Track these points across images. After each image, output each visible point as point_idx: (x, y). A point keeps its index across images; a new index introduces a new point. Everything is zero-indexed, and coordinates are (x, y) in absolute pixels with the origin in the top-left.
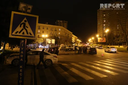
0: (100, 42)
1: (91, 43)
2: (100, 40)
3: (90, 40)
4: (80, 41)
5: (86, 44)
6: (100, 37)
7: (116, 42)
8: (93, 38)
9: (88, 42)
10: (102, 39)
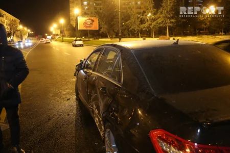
0: (85, 29)
1: (57, 35)
2: (85, 23)
3: (54, 28)
4: (29, 31)
5: (45, 37)
6: (84, 14)
7: (135, 27)
8: (62, 21)
9: (50, 34)
10: (89, 22)
